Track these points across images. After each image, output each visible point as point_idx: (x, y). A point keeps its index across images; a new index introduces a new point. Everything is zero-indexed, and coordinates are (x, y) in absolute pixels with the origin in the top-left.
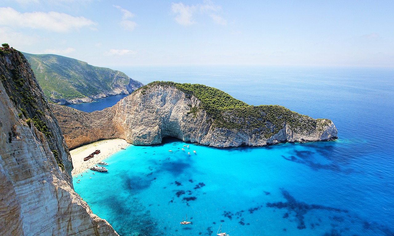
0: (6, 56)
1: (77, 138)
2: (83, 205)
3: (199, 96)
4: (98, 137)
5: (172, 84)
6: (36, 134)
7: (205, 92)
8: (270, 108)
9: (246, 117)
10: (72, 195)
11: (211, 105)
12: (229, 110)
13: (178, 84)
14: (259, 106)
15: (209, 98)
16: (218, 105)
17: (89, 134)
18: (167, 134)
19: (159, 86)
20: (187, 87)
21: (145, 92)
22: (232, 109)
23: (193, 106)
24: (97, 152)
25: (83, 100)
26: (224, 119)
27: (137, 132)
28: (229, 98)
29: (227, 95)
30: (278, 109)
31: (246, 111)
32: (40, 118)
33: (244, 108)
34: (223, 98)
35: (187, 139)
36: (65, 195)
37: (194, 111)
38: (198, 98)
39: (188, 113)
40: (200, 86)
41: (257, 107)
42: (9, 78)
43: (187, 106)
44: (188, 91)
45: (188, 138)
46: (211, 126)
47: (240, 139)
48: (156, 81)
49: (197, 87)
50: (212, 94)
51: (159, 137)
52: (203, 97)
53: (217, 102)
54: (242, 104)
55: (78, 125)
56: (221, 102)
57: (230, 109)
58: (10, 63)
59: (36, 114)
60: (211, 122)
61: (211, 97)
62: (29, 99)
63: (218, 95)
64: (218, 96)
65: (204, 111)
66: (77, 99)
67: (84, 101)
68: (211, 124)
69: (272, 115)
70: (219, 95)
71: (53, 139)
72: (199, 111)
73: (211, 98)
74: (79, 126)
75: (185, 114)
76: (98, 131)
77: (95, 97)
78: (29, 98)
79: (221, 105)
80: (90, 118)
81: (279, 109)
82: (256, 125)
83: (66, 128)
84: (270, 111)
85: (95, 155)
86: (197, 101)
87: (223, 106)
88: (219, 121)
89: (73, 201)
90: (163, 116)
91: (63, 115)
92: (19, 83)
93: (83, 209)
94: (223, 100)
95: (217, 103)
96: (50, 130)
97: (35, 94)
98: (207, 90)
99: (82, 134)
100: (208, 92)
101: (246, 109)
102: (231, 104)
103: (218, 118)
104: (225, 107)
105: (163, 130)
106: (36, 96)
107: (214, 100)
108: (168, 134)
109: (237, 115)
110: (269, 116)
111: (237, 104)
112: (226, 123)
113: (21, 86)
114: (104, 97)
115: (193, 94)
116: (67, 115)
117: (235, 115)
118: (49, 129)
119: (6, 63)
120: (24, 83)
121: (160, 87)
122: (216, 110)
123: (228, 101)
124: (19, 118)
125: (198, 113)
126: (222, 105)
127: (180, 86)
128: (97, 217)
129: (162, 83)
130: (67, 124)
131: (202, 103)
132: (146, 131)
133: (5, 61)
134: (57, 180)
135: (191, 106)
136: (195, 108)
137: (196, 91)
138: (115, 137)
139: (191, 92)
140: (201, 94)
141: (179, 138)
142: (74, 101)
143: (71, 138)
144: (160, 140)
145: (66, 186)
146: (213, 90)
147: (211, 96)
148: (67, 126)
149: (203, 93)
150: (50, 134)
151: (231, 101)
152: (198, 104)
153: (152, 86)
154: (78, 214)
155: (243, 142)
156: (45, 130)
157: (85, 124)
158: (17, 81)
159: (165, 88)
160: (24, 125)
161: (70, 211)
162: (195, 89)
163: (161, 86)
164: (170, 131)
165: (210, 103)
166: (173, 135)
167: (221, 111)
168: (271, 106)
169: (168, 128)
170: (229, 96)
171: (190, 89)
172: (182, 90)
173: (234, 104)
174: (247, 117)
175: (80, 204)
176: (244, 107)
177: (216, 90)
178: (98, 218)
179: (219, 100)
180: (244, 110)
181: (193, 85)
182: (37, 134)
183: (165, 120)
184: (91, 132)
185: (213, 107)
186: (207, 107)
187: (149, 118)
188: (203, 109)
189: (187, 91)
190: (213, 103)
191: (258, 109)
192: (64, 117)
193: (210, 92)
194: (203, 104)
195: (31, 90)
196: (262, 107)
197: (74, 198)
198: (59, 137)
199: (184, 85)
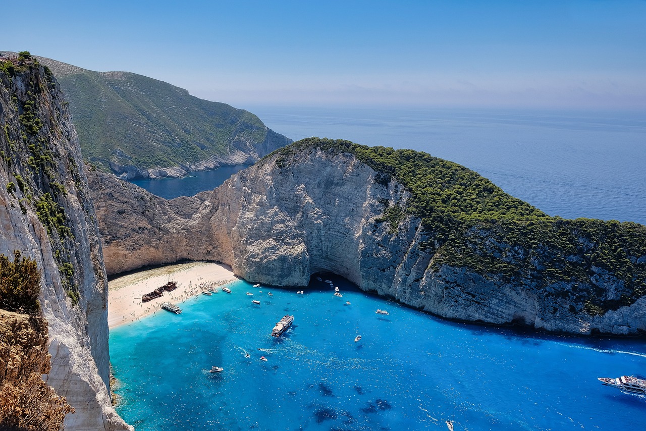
0: (17, 75)
1: (138, 250)
2: (94, 383)
3: (408, 179)
4: (178, 255)
5: (345, 147)
6: (33, 226)
7: (426, 171)
8: (609, 231)
9: (530, 247)
10: (75, 356)
11: (438, 204)
12: (484, 224)
13: (361, 147)
14: (574, 220)
15: (435, 187)
16: (455, 206)
17: (161, 245)
18: (324, 265)
19: (316, 148)
20: (381, 155)
21: (284, 161)
22: (493, 222)
23: (392, 204)
24: (170, 287)
25: (170, 172)
26: (466, 246)
27: (258, 252)
28: (490, 190)
29: (488, 182)
30: (635, 236)
31: (532, 231)
32: (56, 197)
33: (528, 222)
34: (474, 189)
35: (368, 284)
36: (61, 353)
37: (394, 216)
38: (407, 184)
39: (378, 221)
40: (416, 155)
41: (568, 223)
42: (12, 117)
43: (377, 203)
44: (383, 167)
45: (371, 282)
46: (432, 260)
47: (509, 304)
48: (311, 137)
49: (408, 159)
50: (444, 176)
51: (303, 272)
52: (419, 183)
53: (454, 198)
54: (527, 210)
55: (144, 223)
56: (465, 200)
57: (487, 221)
58: (24, 89)
59: (51, 189)
60: (434, 249)
61: (440, 186)
62: (42, 159)
63: (460, 180)
64: (461, 184)
65: (417, 218)
66: (158, 168)
67: (169, 174)
68: (432, 253)
69: (615, 251)
70: (464, 181)
71: (71, 242)
72: (405, 219)
73: (439, 188)
74: (145, 225)
75: (369, 221)
76: (179, 242)
77: (193, 167)
78: (43, 157)
79: (466, 207)
80: (168, 211)
81: (639, 236)
82: (560, 273)
83: (121, 226)
84: (609, 237)
85: (165, 293)
86: (402, 192)
87: (470, 210)
88: (453, 250)
89: (75, 369)
90: (319, 221)
91: (120, 198)
92: (30, 127)
93: (91, 390)
94: (474, 197)
95: (455, 201)
96: (69, 223)
97: (57, 150)
98: (432, 167)
99: (149, 243)
100: (434, 171)
101: (532, 224)
102: (495, 208)
103: (451, 240)
104: (475, 215)
105: (316, 255)
106: (57, 155)
107: (449, 193)
108: (325, 267)
109: (505, 239)
110: (603, 251)
111: (512, 210)
112: (471, 256)
113: (34, 134)
114: (210, 169)
115: (394, 175)
116: (126, 200)
117: (501, 238)
118: (68, 221)
119: (16, 88)
120: (40, 129)
121: (319, 153)
122: (449, 220)
123: (487, 200)
124: (6, 191)
125: (401, 223)
126: (467, 209)
127: (365, 151)
128: (116, 415)
129: (324, 144)
130: (124, 218)
131: (415, 198)
132: (277, 252)
133: (14, 85)
134: (54, 320)
135: (385, 203)
136: (397, 209)
137: (402, 167)
138: (212, 259)
139: (390, 168)
140: (414, 176)
141: (352, 280)
142: (152, 172)
143: (127, 249)
144: (306, 279)
145: (68, 336)
146: (449, 168)
147: (441, 183)
148: (123, 224)
149: (420, 174)
150: (67, 231)
151: (496, 199)
152: (404, 200)
153: (302, 148)
154: (80, 398)
155: (518, 314)
156: (59, 221)
157: (157, 223)
158: (28, 123)
159: (330, 156)
160: (12, 206)
161: (66, 390)
162: (400, 163)
163: (322, 149)
164: (331, 260)
165: (434, 200)
166: (338, 271)
167: (462, 223)
168: (614, 225)
169: (327, 252)
170: (491, 185)
171: (390, 162)
172: (370, 162)
173: (503, 208)
174: (535, 248)
175: (86, 379)
176: (527, 219)
177: (458, 168)
178: (116, 419)
179: (460, 194)
180: (528, 226)
181: (398, 151)
182: (35, 226)
183: (323, 232)
184: (165, 240)
185: (443, 212)
186: (425, 209)
187: (287, 223)
188: (415, 213)
189: (380, 165)
190: (444, 201)
191: (571, 229)
192: (121, 202)
193: (441, 172)
194: (417, 202)
195: (51, 142)
196: (581, 224)
197: (78, 364)
198: (86, 239)
199: (375, 150)
